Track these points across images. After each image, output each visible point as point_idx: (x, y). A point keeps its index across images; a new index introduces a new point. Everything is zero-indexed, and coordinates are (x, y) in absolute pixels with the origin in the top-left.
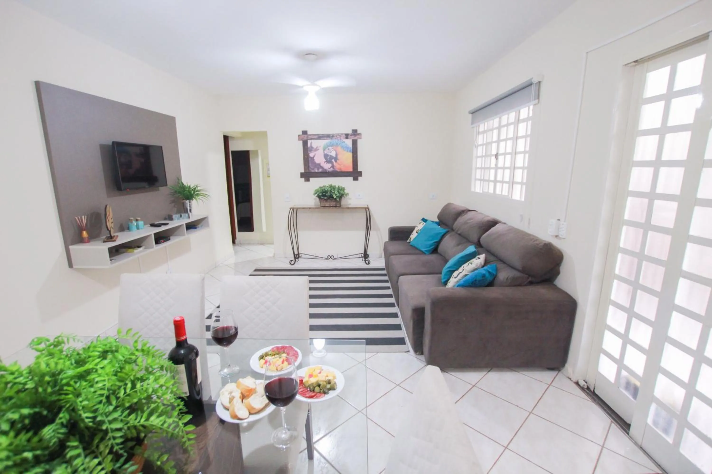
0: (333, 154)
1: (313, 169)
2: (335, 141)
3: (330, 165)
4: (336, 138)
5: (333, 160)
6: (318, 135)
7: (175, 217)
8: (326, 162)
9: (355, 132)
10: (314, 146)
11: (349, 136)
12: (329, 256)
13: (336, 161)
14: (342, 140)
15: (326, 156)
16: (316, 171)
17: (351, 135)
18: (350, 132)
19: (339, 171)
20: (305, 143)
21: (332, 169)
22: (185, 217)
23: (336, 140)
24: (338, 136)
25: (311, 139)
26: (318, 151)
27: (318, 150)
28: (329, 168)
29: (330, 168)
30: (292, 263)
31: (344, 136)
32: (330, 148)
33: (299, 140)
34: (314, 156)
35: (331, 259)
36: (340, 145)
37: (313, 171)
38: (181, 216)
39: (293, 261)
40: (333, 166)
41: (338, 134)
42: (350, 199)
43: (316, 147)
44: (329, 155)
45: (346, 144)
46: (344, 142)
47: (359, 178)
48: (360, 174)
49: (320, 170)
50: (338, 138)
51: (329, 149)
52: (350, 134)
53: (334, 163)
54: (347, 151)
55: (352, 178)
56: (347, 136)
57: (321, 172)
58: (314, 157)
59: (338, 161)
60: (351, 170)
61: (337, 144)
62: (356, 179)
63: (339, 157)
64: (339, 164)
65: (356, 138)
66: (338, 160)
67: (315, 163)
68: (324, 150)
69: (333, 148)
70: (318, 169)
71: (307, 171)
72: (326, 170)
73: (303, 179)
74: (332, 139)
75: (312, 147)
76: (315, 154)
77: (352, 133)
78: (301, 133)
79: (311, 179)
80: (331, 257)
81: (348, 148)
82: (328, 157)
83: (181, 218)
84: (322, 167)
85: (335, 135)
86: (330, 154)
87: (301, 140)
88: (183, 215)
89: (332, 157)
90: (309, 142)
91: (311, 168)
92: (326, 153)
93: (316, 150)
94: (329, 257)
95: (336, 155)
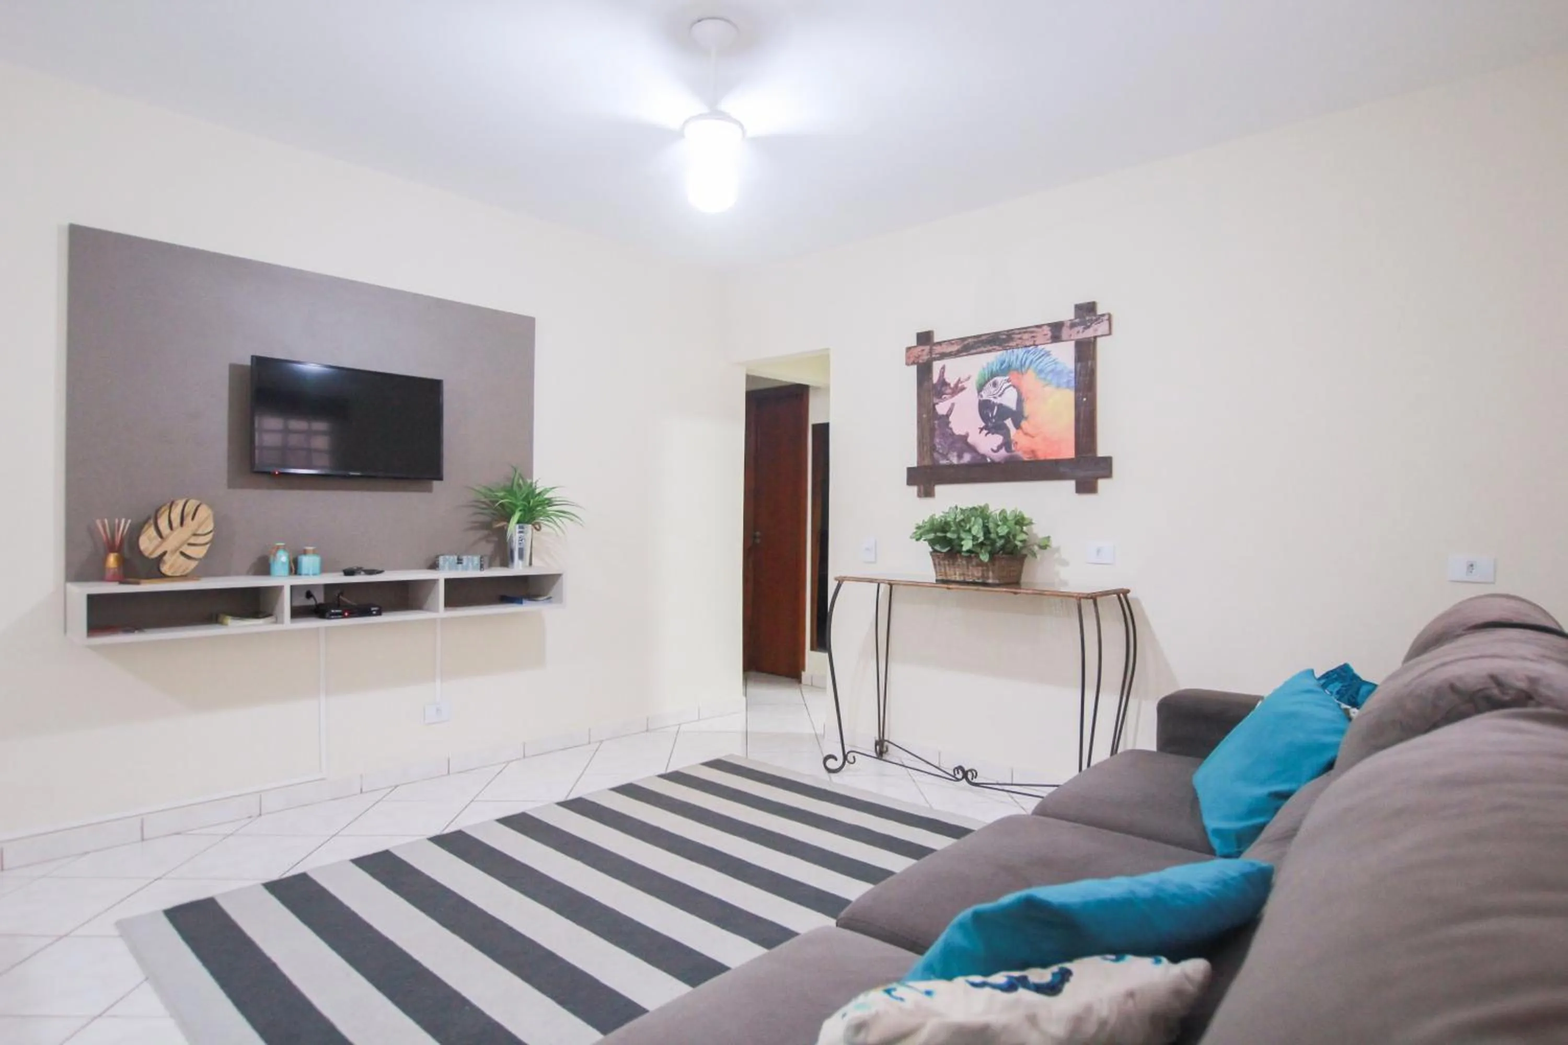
0: (1009, 399)
1: (945, 456)
2: (1015, 355)
3: (998, 439)
4: (1019, 342)
5: (1009, 422)
6: (963, 339)
7: (445, 561)
8: (985, 428)
9: (1087, 311)
10: (951, 379)
11: (1065, 332)
12: (960, 768)
13: (1017, 426)
14: (1040, 347)
15: (985, 407)
16: (955, 461)
17: (1073, 325)
18: (1067, 314)
19: (1026, 458)
20: (924, 371)
21: (1003, 452)
22: (470, 565)
23: (1020, 352)
24: (1026, 336)
25: (943, 356)
26: (964, 392)
27: (963, 389)
28: (995, 448)
29: (999, 448)
30: (831, 764)
31: (1047, 330)
32: (999, 379)
33: (907, 364)
34: (951, 410)
35: (964, 780)
36: (1033, 366)
37: (943, 462)
38: (460, 561)
39: (836, 759)
40: (1007, 444)
41: (1024, 330)
42: (1065, 563)
43: (956, 381)
44: (994, 404)
45: (1055, 362)
46: (1048, 354)
47: (1101, 483)
48: (1105, 467)
49: (967, 458)
50: (1028, 343)
51: (995, 384)
52: (1068, 324)
53: (1013, 430)
54: (1058, 386)
55: (1071, 484)
56: (1056, 331)
57: (968, 466)
58: (948, 416)
59: (1024, 424)
60: (1068, 452)
61: (1022, 365)
62: (1086, 487)
63: (1027, 409)
64: (1026, 434)
65: (1089, 333)
66: (1026, 418)
67: (953, 434)
68: (980, 388)
69: (1008, 381)
70: (960, 456)
71: (927, 462)
72: (984, 456)
73: (914, 489)
74: (1005, 349)
75: (943, 383)
76: (953, 405)
77: (1076, 318)
78: (914, 343)
79: (939, 489)
80: (965, 775)
81: (1056, 373)
82: (992, 411)
83: (460, 566)
84: (972, 449)
85: (1014, 334)
86: (998, 401)
87: (913, 363)
88: (465, 558)
89: (1004, 412)
90: (937, 366)
91: (938, 452)
92: (985, 397)
93: (958, 389)
94: (960, 776)
95: (1020, 401)
